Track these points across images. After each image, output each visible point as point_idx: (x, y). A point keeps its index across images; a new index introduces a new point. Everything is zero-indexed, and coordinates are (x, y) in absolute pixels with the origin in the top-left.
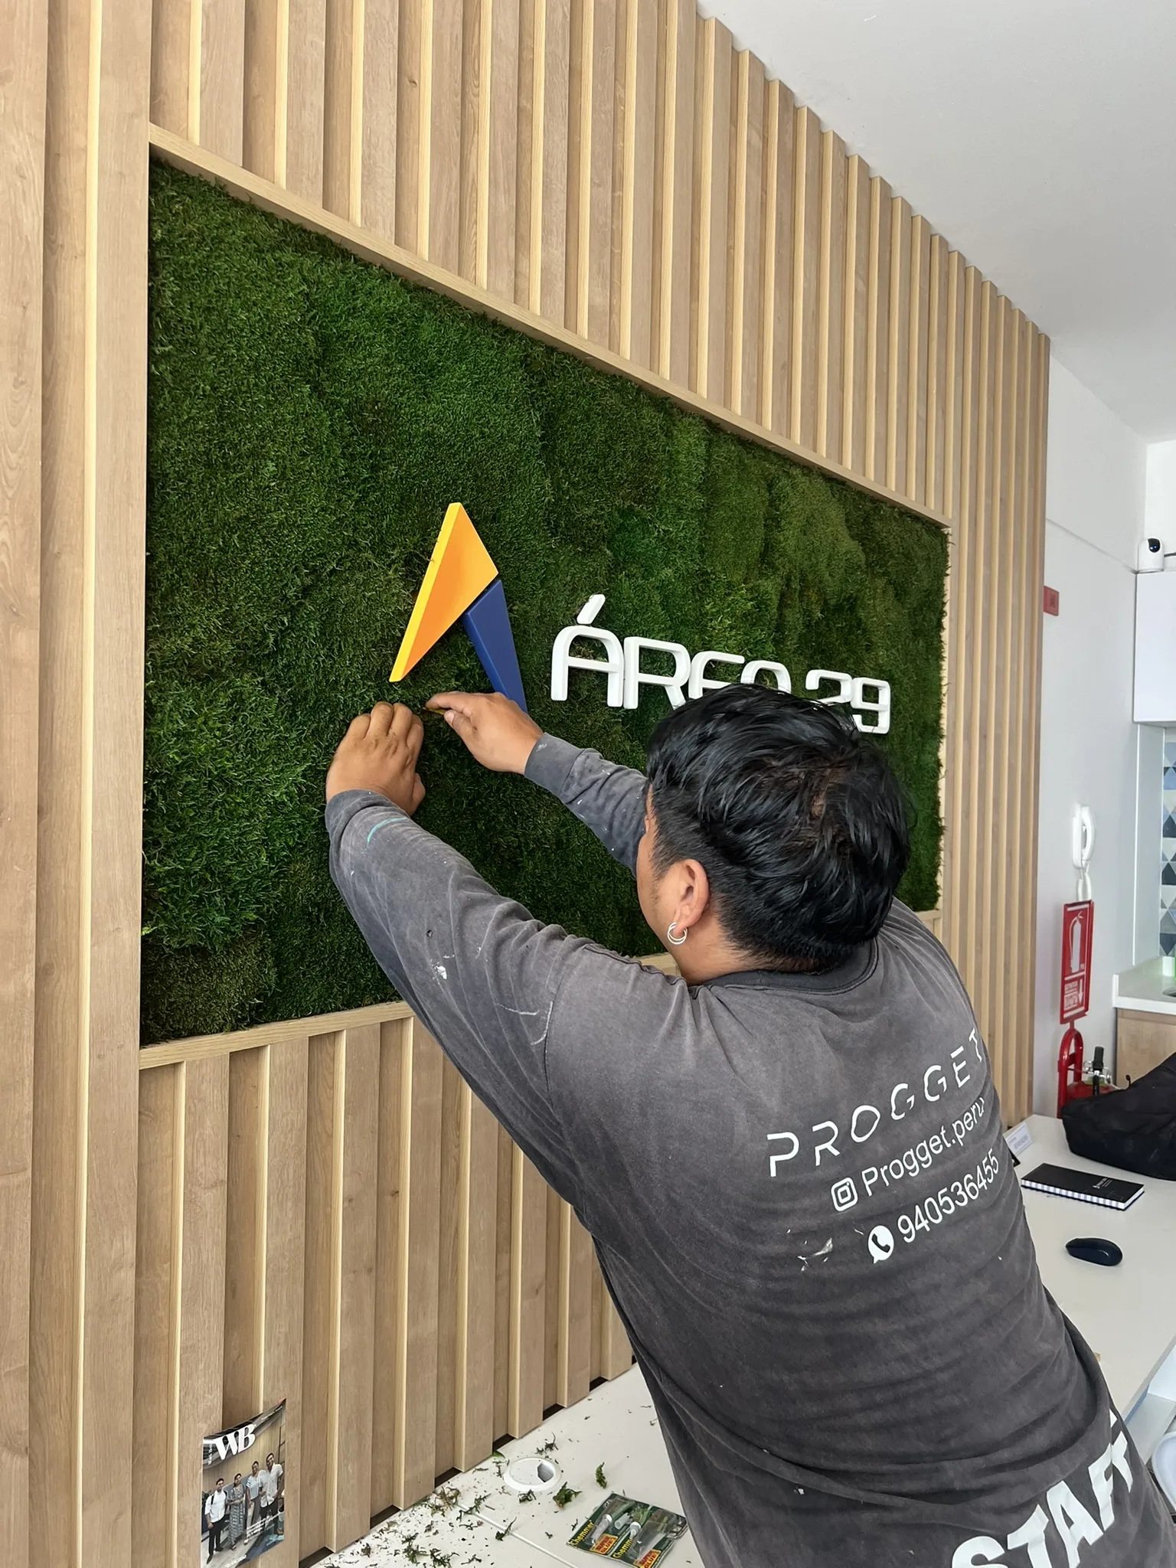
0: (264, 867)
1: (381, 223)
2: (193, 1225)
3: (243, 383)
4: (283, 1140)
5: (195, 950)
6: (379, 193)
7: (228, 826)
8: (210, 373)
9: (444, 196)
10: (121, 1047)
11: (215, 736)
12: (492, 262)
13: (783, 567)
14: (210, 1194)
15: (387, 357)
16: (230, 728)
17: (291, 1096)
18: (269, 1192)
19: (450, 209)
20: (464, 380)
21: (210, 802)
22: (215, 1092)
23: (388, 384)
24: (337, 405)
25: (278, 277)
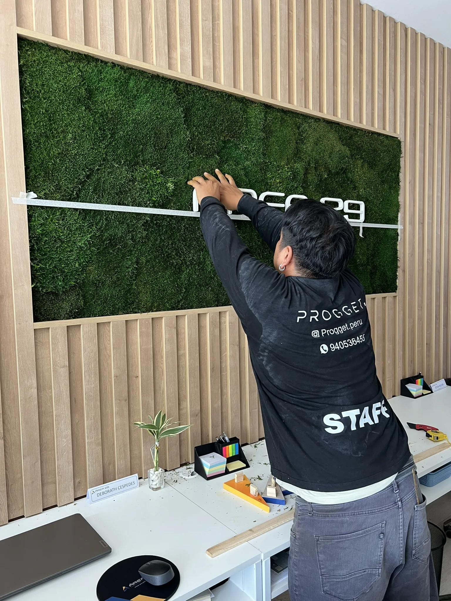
0: (77, 268)
1: (109, 47)
2: (56, 378)
3: (58, 109)
4: (89, 355)
5: (52, 293)
6: (108, 37)
7: (63, 254)
8: (45, 106)
9: (135, 34)
10: (26, 321)
11: (56, 225)
12: (158, 55)
13: (306, 158)
14: (62, 369)
15: (115, 94)
16: (61, 222)
17: (91, 341)
18: (84, 371)
19: (138, 38)
20: (148, 99)
21: (55, 246)
22: (62, 338)
23: (116, 104)
24: (96, 113)
25: (70, 71)
